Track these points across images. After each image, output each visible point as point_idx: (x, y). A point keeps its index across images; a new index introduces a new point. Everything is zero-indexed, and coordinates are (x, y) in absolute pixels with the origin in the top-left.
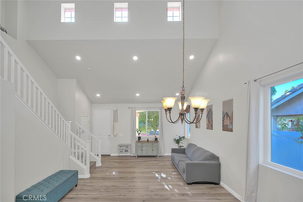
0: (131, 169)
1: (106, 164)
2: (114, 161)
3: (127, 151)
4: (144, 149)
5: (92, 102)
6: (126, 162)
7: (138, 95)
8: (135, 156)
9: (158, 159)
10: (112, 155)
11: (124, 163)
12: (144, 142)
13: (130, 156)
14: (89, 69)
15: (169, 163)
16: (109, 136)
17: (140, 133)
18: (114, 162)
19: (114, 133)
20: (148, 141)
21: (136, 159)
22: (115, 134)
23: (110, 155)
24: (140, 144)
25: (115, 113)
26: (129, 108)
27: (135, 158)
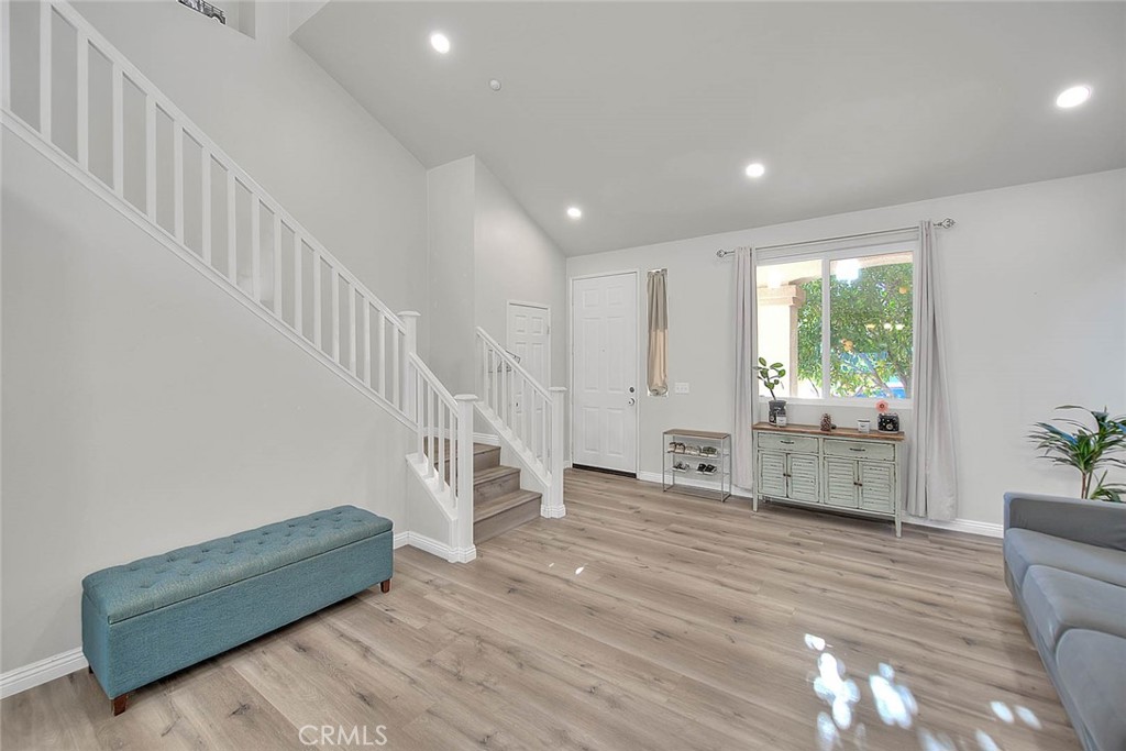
0: (685, 569)
1: (588, 513)
2: (631, 508)
3: (710, 469)
4: (799, 467)
5: (564, 249)
6: (681, 522)
7: (755, 171)
8: (748, 502)
9: (898, 544)
10: (643, 476)
11: (674, 526)
12: (803, 431)
13: (727, 498)
14: (494, 83)
15: (979, 597)
16: (632, 390)
17: (777, 382)
18: (630, 512)
19: (650, 382)
20: (827, 427)
21: (748, 517)
22: (657, 381)
23: (634, 476)
24: (773, 442)
25: (657, 287)
26: (719, 254)
27: (748, 511)
